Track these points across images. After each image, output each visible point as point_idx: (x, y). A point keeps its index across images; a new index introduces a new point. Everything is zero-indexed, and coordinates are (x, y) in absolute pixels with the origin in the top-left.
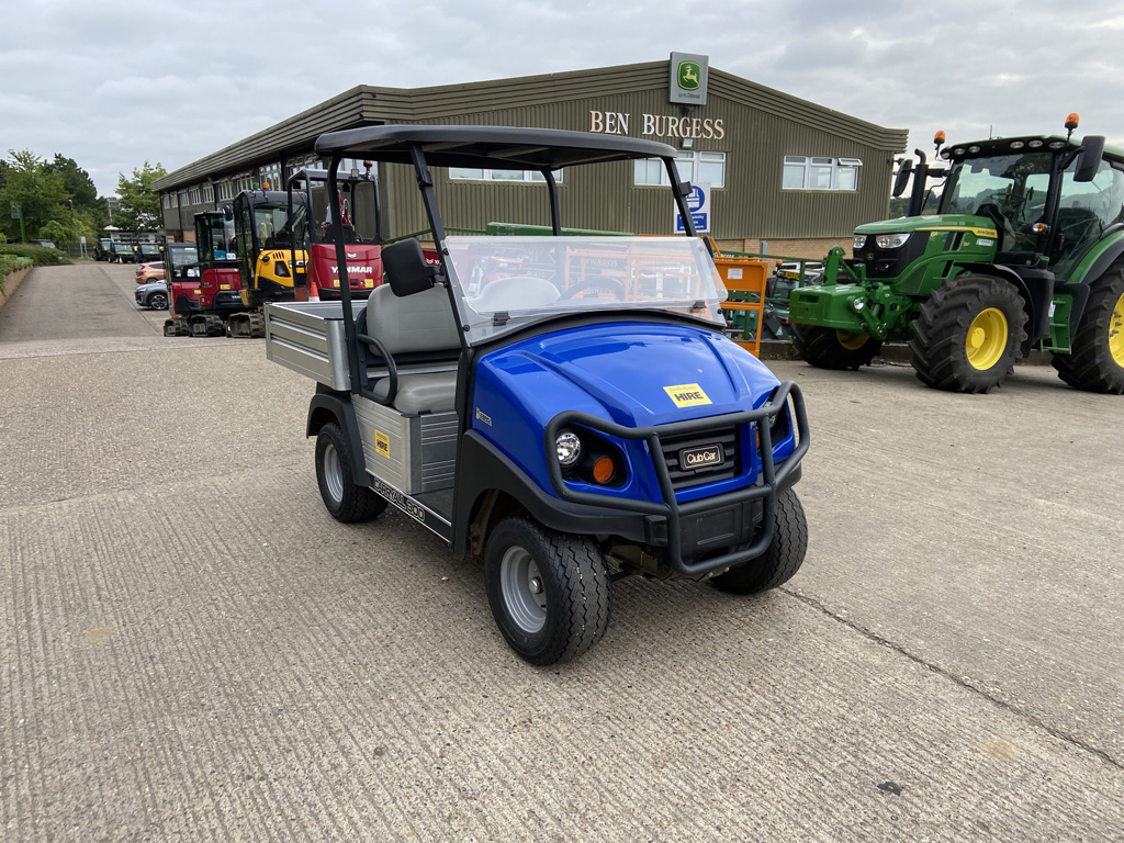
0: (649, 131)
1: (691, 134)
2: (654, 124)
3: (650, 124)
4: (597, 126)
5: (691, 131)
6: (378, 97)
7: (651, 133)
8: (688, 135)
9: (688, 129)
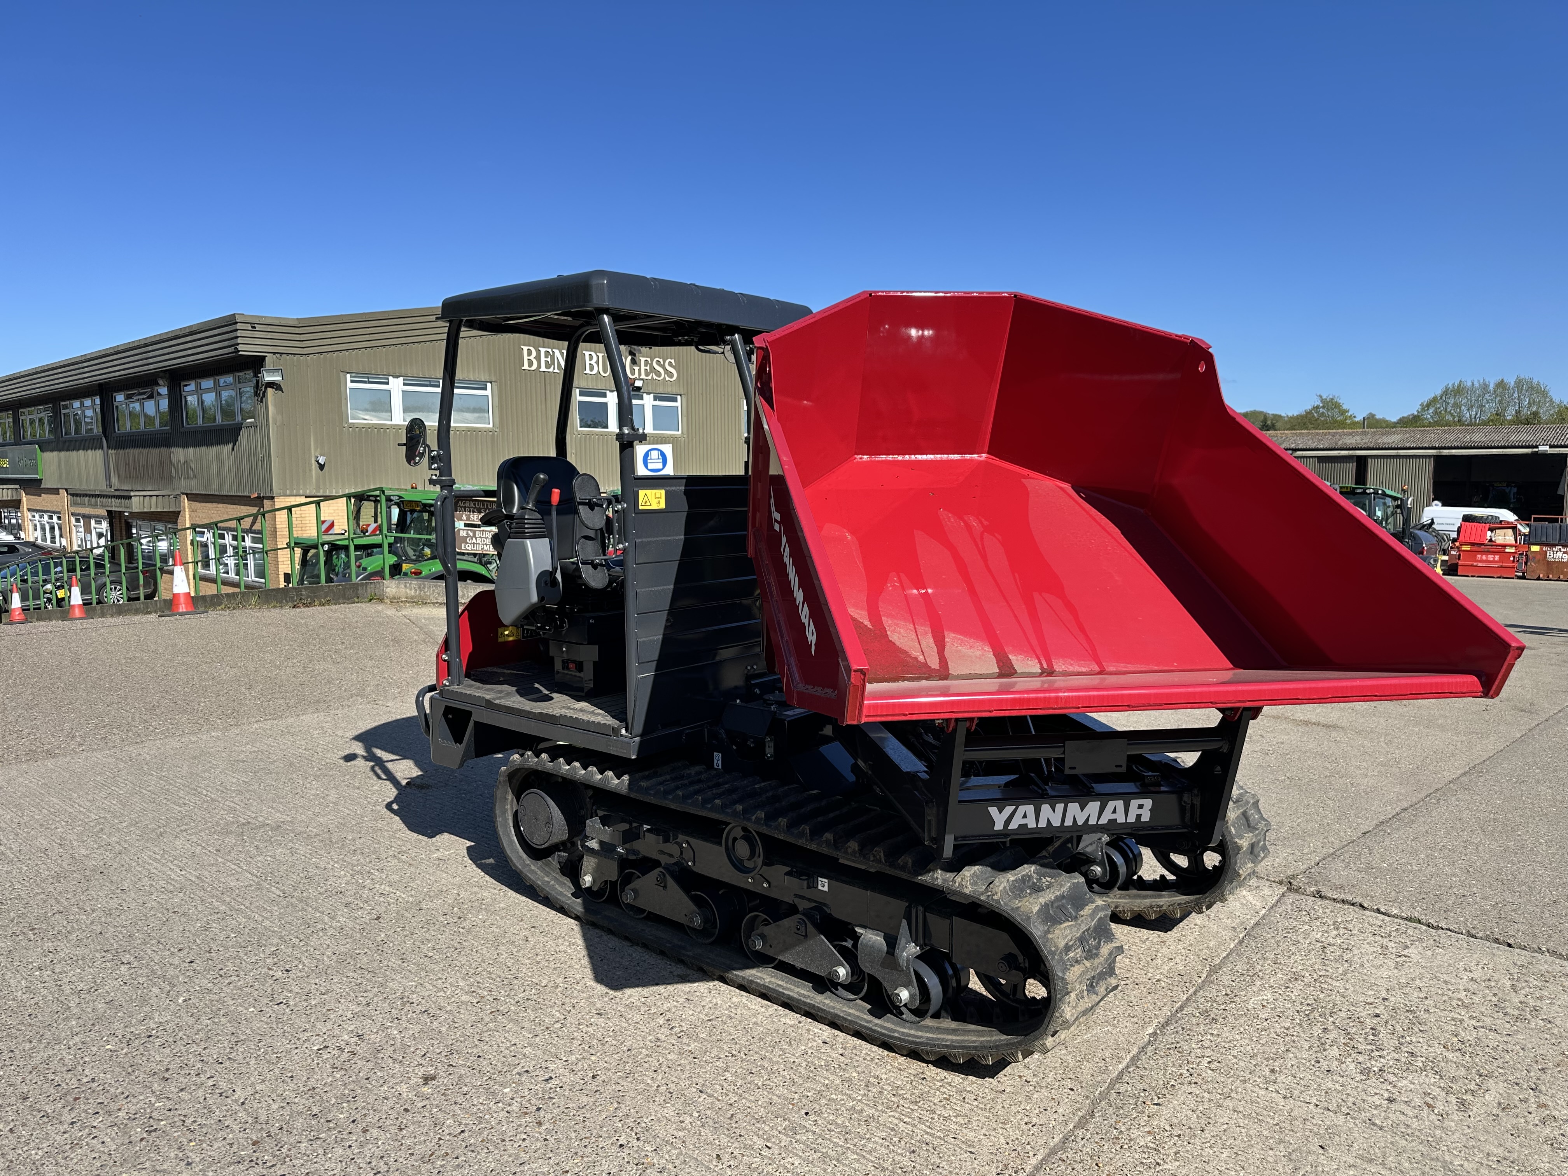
0: (592, 368)
1: (640, 374)
2: (597, 362)
3: (593, 362)
4: (530, 363)
5: (640, 370)
6: (258, 327)
7: (595, 371)
8: (637, 375)
9: (636, 368)
